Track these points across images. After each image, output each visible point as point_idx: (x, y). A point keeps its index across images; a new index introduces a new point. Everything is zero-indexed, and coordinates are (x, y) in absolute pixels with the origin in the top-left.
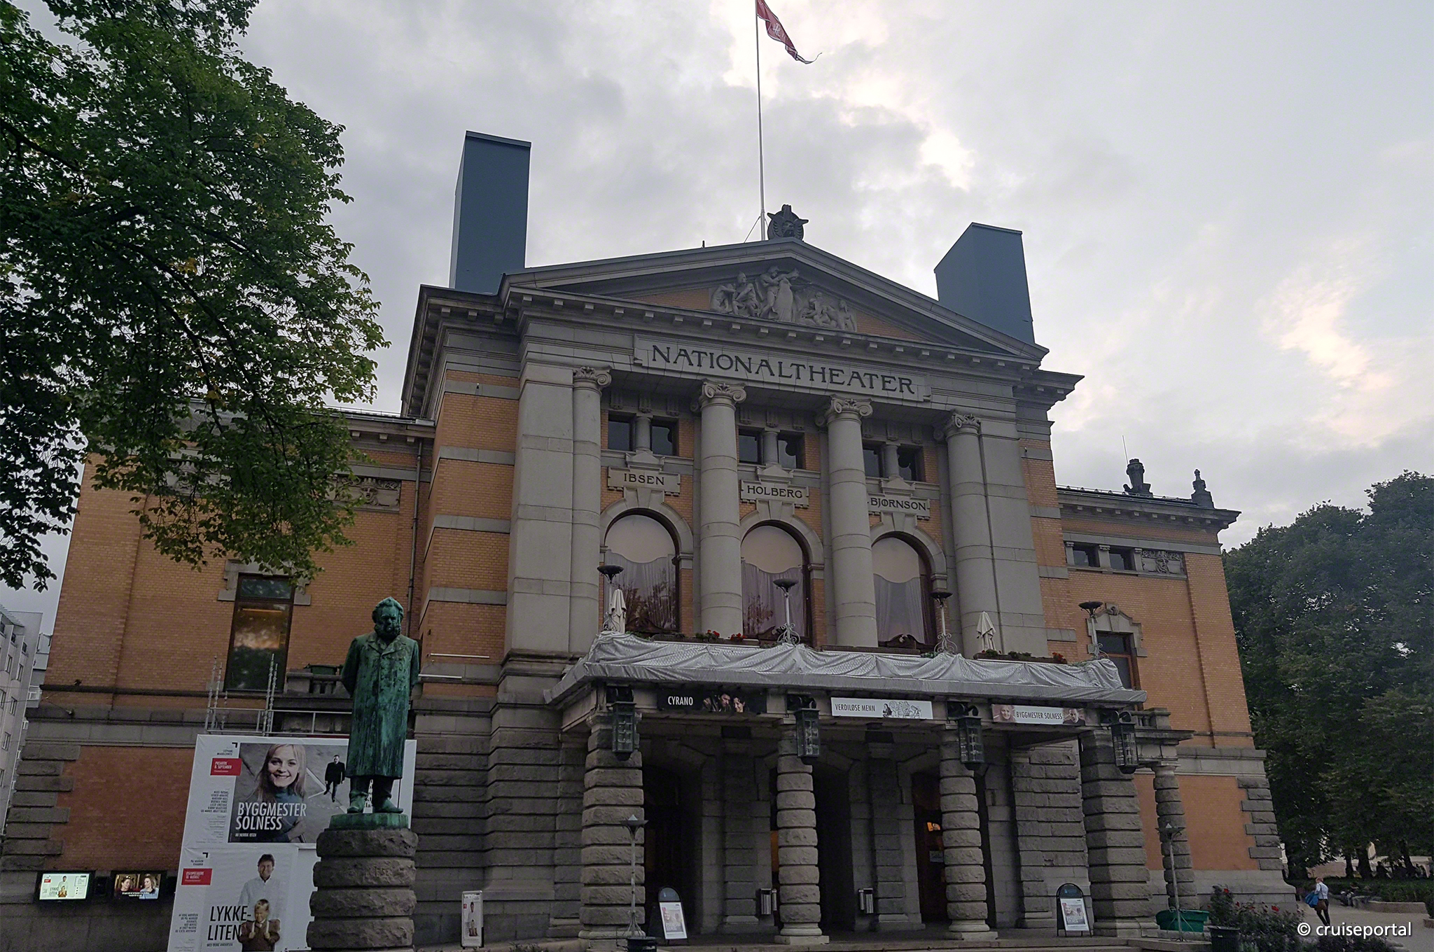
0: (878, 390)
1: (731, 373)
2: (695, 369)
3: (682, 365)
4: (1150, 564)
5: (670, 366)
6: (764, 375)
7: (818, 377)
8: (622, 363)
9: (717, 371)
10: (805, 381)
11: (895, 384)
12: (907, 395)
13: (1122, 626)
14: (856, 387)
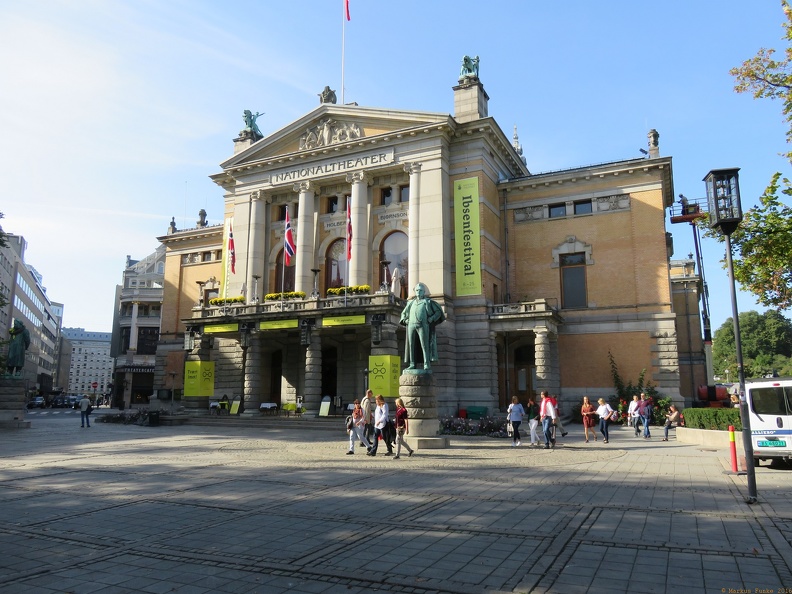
0: (369, 165)
1: (307, 177)
2: (292, 180)
3: (288, 180)
4: (604, 206)
5: (284, 182)
6: (320, 174)
7: (342, 167)
8: (266, 186)
9: (301, 178)
10: (336, 171)
11: (378, 158)
12: (383, 163)
13: (579, 248)
14: (359, 166)
